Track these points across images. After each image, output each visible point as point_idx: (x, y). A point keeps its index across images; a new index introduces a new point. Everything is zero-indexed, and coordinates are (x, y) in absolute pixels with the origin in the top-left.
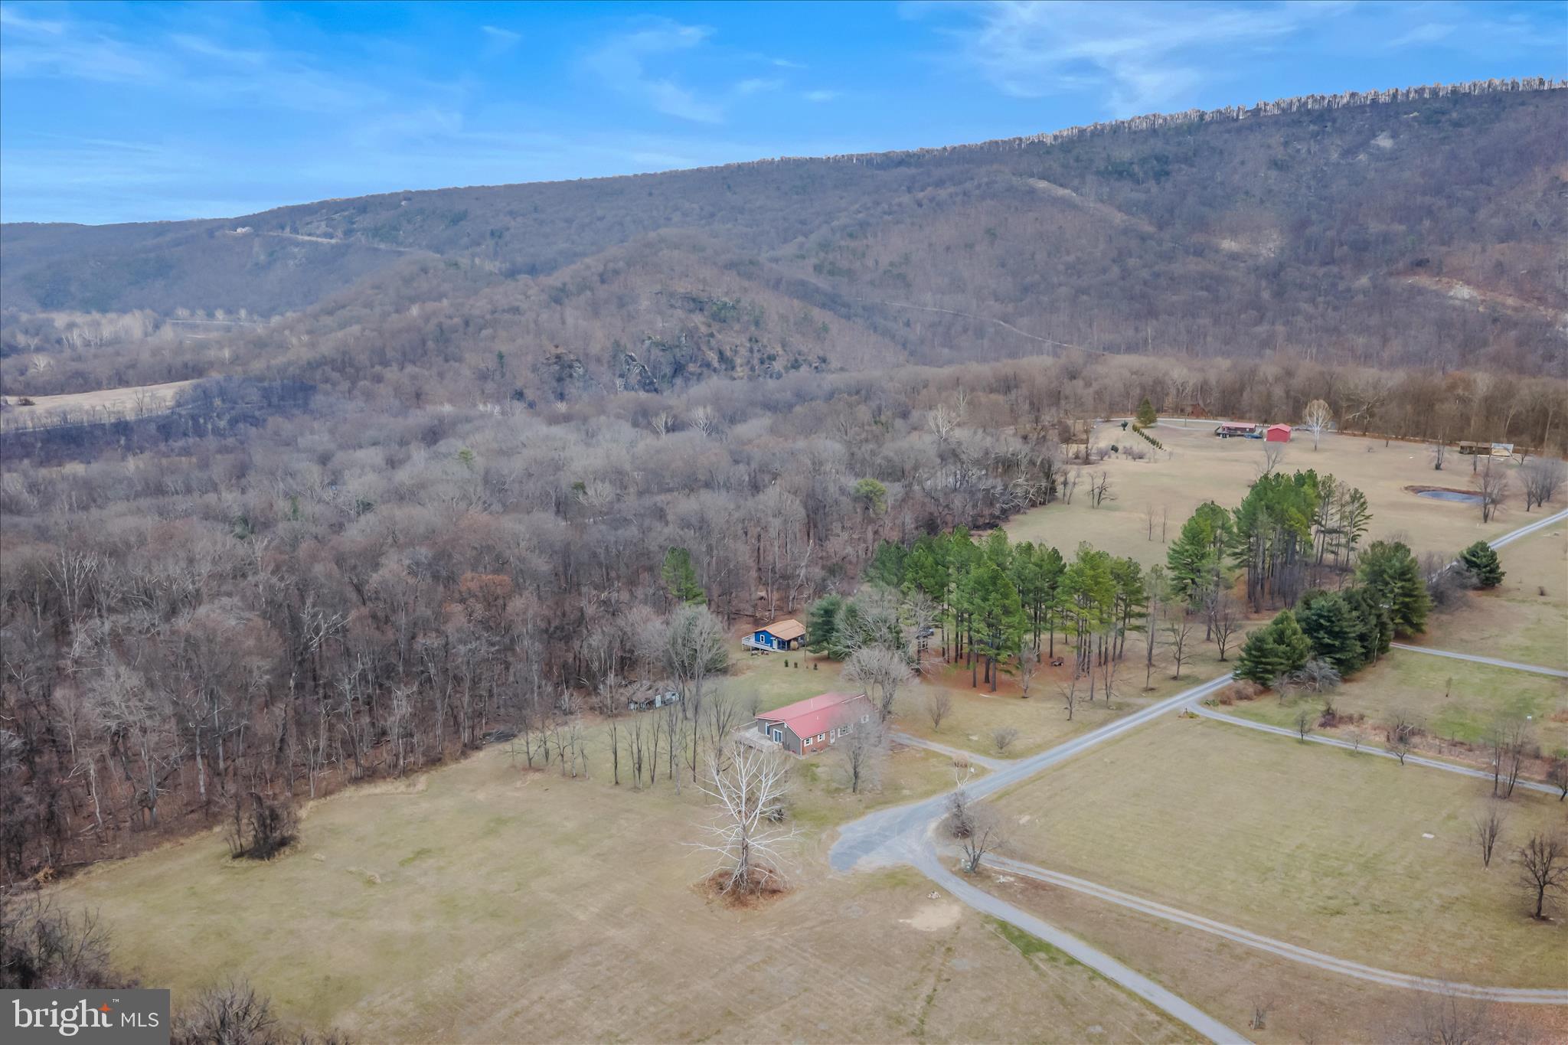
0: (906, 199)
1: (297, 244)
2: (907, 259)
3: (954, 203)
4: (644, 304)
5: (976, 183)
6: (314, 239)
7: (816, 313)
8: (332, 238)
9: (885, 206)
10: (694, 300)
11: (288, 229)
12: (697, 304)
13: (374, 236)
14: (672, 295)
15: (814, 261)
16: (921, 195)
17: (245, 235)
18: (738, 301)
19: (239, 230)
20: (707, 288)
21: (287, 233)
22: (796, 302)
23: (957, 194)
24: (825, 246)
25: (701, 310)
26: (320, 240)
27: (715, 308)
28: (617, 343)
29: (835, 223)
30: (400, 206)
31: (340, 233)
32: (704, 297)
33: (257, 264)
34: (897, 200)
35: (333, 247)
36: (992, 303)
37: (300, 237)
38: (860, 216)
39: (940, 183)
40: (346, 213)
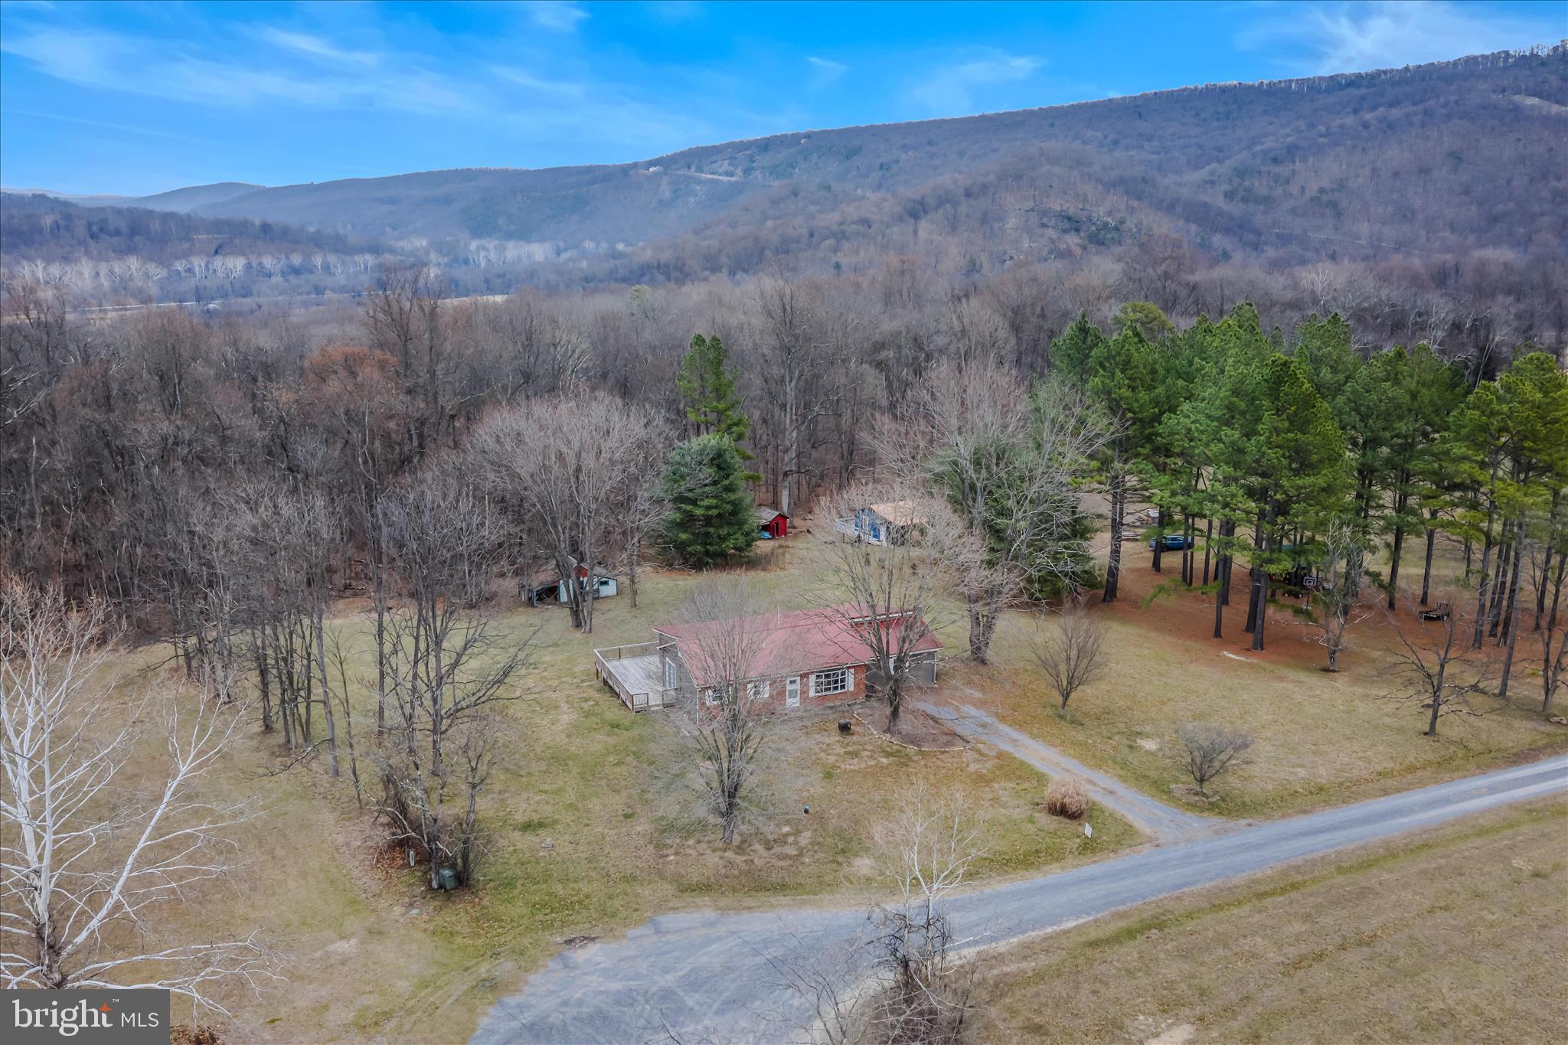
0: (1349, 120)
1: (700, 182)
2: (1341, 185)
3: (1411, 124)
4: (1012, 222)
5: (1442, 100)
6: (716, 177)
7: (1218, 240)
8: (732, 176)
9: (1323, 129)
10: (1069, 219)
11: (693, 168)
12: (1072, 224)
13: (771, 173)
14: (1045, 213)
15: (1226, 187)
16: (1368, 116)
17: (655, 174)
18: (1122, 222)
19: (651, 169)
20: (1088, 207)
21: (692, 172)
22: (1193, 227)
23: (1415, 114)
24: (1241, 173)
25: (1077, 230)
26: (721, 178)
27: (1093, 228)
28: (973, 262)
29: (1258, 148)
30: (799, 144)
31: (739, 171)
32: (1083, 215)
33: (661, 201)
34: (1338, 122)
35: (731, 184)
36: (1447, 234)
37: (703, 175)
38: (1289, 139)
39: (1393, 104)
40: (749, 152)
